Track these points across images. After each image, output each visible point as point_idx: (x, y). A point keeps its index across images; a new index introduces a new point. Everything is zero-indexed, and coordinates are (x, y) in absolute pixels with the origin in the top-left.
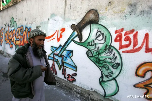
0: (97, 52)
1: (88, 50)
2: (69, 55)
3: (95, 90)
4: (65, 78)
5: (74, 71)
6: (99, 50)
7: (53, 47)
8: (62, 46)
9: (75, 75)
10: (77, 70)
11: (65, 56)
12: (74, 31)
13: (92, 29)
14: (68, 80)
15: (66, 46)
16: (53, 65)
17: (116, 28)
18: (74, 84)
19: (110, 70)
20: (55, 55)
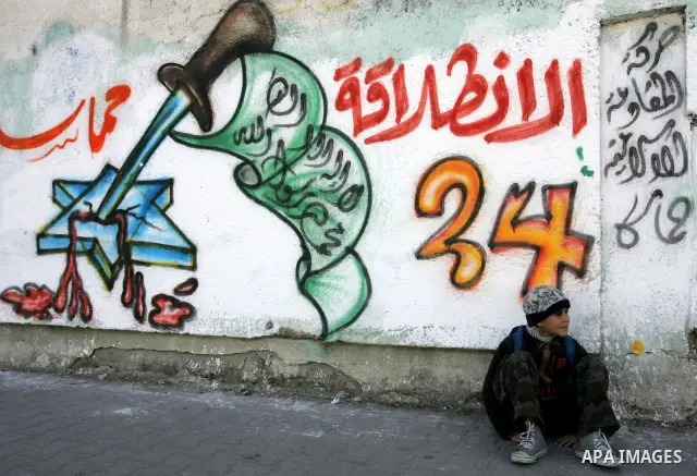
0: (276, 164)
1: (240, 161)
2: (157, 201)
3: (285, 326)
4: (139, 317)
5: (184, 271)
6: (284, 154)
7: (64, 182)
8: (115, 169)
9: (188, 288)
10: (198, 262)
11: (134, 211)
12: (173, 94)
13: (249, 75)
14: (154, 324)
15: (139, 163)
16: (68, 276)
17: (335, 61)
18: (187, 334)
19: (333, 221)
20: (77, 224)
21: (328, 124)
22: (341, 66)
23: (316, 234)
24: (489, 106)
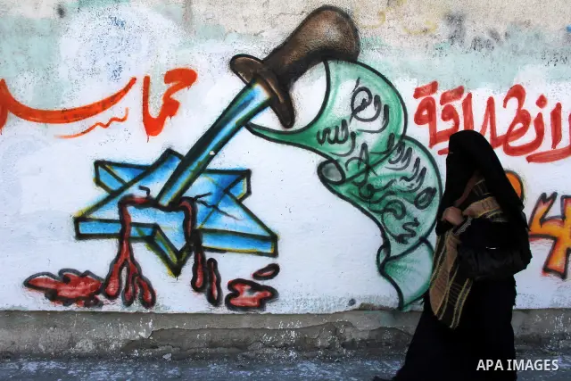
0: (359, 165)
1: (324, 159)
2: (231, 191)
3: (366, 302)
4: (214, 301)
5: (264, 258)
7: (110, 163)
8: (180, 156)
9: (269, 273)
10: (279, 249)
11: (204, 199)
12: (249, 86)
13: (333, 80)
15: (209, 151)
16: (120, 262)
17: (415, 80)
18: (270, 314)
19: (410, 216)
20: (130, 209)
21: (408, 134)
22: (420, 86)
23: (396, 226)
24: (530, 135)
